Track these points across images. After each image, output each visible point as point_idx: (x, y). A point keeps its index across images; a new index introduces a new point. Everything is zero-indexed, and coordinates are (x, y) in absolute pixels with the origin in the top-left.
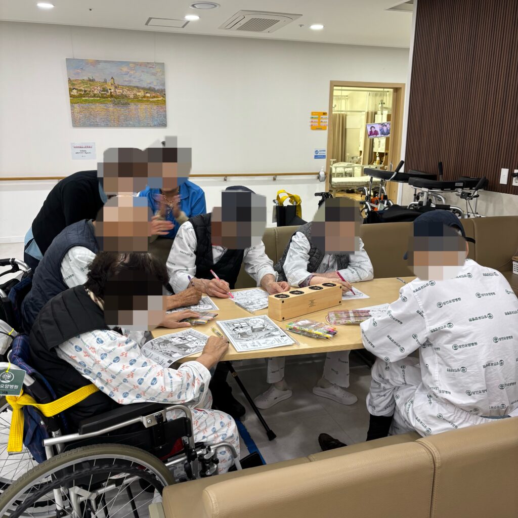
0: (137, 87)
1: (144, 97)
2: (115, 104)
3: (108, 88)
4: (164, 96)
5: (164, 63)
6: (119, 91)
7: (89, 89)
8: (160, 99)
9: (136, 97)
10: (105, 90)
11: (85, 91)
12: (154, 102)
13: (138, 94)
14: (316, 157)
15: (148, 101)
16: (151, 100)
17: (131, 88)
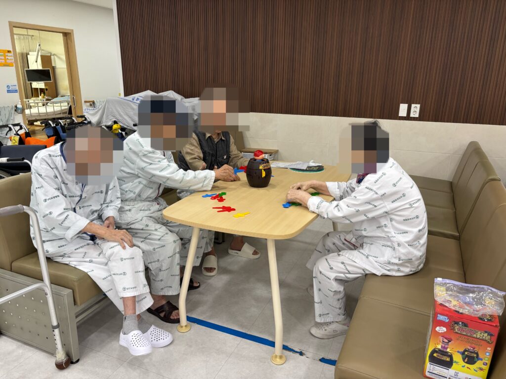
14: (9, 91)
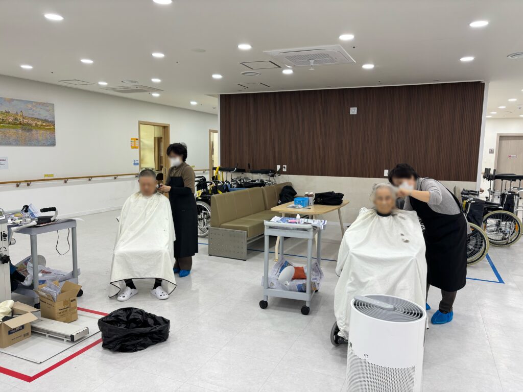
0: (38, 119)
1: (42, 125)
2: (23, 129)
3: (19, 118)
4: (54, 125)
5: (53, 104)
6: (26, 121)
7: (5, 119)
8: (51, 127)
9: (36, 125)
10: (16, 119)
11: (3, 120)
12: (48, 129)
13: (38, 123)
14: (135, 164)
15: (44, 128)
16: (46, 127)
17: (33, 119)
